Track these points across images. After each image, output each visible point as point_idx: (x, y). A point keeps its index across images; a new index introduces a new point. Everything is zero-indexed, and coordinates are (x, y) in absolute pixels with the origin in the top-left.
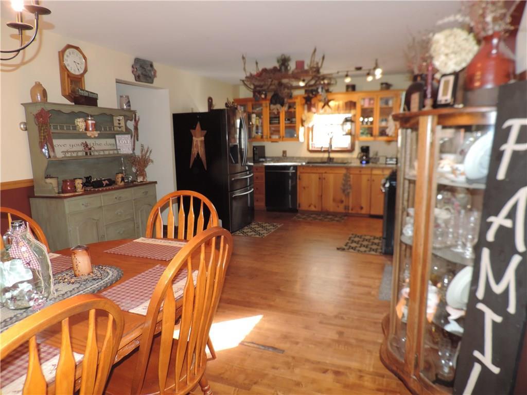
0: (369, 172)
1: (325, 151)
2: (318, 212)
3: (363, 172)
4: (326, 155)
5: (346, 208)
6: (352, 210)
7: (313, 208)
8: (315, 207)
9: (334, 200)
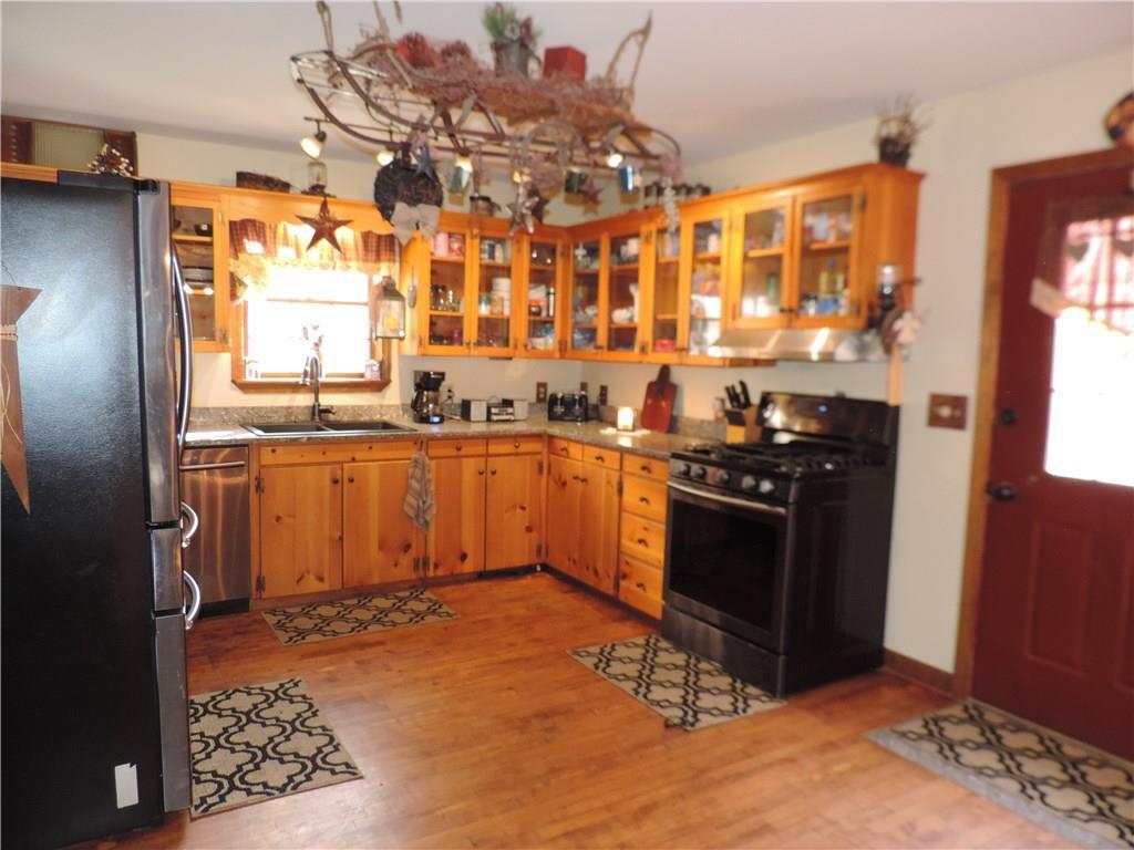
0: (482, 450)
1: (294, 388)
2: (331, 592)
3: (464, 451)
4: (303, 400)
5: (421, 563)
6: (436, 566)
7: (312, 585)
8: (321, 579)
9: (381, 547)
